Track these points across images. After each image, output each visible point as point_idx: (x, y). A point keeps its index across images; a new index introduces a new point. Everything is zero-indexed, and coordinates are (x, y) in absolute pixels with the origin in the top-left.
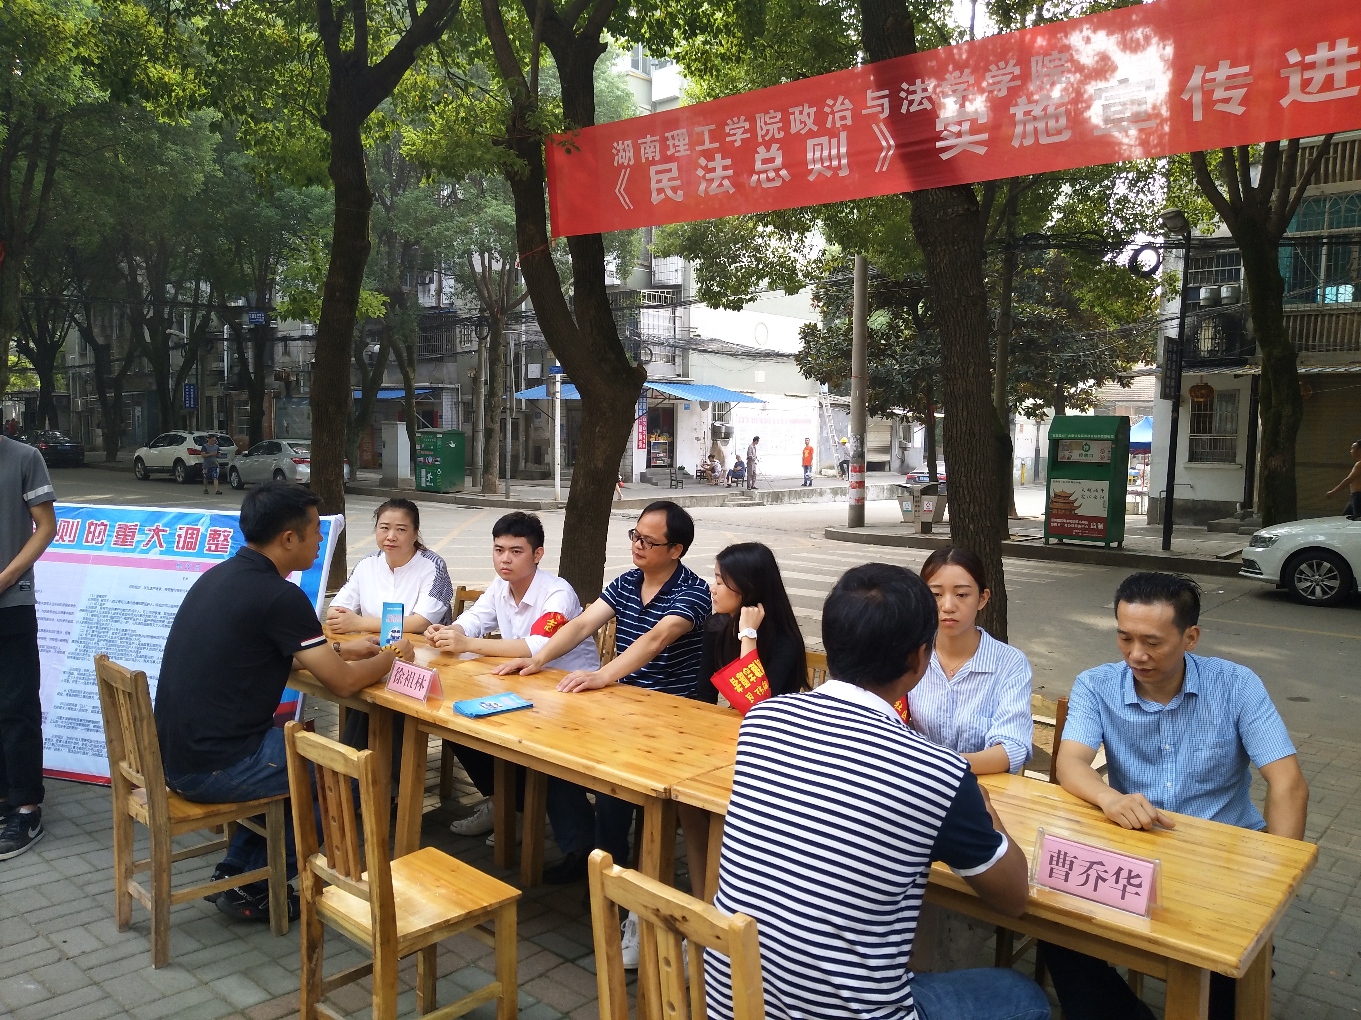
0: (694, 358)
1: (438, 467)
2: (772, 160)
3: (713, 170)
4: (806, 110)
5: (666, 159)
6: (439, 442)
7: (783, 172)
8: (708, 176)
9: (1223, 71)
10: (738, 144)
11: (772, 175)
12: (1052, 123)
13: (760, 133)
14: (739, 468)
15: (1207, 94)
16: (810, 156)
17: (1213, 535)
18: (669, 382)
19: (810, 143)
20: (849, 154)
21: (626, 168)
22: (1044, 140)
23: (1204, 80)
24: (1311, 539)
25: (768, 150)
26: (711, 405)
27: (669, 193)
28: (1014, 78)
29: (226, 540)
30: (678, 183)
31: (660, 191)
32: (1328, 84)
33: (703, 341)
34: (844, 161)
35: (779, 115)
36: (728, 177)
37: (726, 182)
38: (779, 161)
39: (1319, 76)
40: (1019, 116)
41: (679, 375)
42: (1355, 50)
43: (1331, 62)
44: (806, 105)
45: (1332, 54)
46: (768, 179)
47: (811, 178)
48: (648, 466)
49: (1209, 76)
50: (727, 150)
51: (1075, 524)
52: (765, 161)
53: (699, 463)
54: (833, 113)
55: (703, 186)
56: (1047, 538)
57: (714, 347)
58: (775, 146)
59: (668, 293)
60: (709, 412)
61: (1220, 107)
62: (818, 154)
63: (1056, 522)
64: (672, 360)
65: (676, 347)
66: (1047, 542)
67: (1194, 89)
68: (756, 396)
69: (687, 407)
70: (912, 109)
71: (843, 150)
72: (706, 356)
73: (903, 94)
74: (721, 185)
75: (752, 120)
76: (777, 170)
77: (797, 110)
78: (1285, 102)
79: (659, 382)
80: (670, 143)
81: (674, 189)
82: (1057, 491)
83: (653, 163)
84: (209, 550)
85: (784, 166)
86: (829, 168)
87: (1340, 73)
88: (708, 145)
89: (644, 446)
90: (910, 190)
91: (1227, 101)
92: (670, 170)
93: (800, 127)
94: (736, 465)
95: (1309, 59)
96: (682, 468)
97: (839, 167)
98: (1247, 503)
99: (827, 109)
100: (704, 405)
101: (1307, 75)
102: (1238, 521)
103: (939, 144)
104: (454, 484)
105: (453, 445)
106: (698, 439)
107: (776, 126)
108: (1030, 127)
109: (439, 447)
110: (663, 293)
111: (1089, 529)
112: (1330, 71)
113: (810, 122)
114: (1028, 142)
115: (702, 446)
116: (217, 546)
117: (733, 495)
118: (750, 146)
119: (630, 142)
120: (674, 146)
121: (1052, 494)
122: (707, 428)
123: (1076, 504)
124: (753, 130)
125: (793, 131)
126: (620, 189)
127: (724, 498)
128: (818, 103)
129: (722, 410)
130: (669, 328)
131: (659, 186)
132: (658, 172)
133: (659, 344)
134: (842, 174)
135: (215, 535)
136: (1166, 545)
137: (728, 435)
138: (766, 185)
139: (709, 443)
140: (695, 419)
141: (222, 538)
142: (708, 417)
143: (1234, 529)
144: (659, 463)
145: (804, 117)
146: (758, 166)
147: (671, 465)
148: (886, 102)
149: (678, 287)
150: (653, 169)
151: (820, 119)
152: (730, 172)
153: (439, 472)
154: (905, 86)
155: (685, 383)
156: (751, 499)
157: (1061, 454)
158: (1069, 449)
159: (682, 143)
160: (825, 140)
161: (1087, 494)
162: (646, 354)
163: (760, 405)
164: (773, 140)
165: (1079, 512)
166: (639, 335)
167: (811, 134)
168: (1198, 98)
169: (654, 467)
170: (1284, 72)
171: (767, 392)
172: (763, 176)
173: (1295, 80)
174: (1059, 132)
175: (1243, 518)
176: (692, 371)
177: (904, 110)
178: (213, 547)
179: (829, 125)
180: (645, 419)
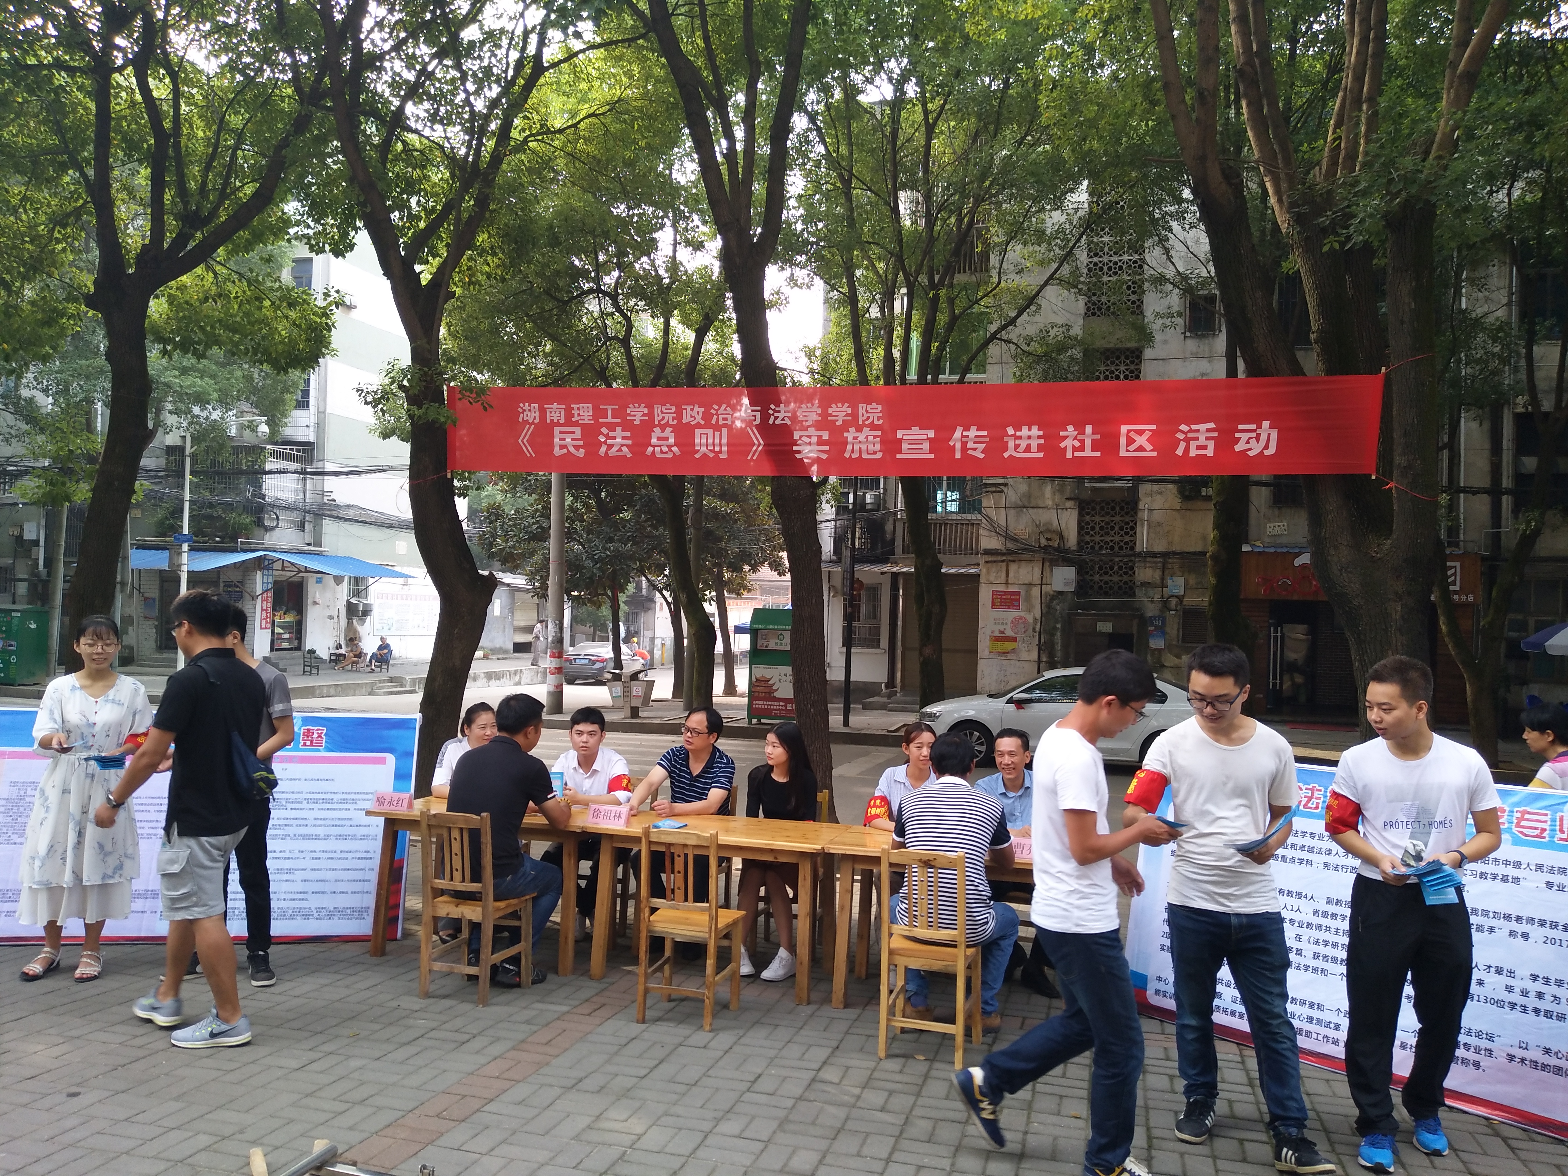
0: (329, 527)
1: (11, 653)
2: (667, 439)
3: (614, 438)
4: (696, 408)
5: (569, 422)
6: (15, 622)
7: (675, 449)
8: (609, 442)
9: (973, 432)
10: (637, 423)
11: (665, 449)
12: (871, 447)
13: (656, 419)
14: (386, 651)
15: (964, 445)
16: (697, 441)
17: (868, 712)
18: (300, 552)
19: (698, 432)
20: (728, 445)
21: (530, 424)
22: (865, 456)
23: (962, 436)
24: (963, 714)
25: (663, 431)
26: (346, 579)
27: (572, 449)
28: (847, 415)
29: (320, 736)
30: (581, 443)
31: (562, 447)
32: (1028, 449)
33: (339, 507)
34: (725, 449)
35: (674, 409)
36: (627, 446)
37: (625, 449)
38: (672, 441)
39: (1023, 444)
40: (850, 439)
41: (308, 544)
42: (1041, 433)
43: (1029, 437)
44: (696, 406)
45: (1030, 433)
46: (662, 452)
47: (697, 456)
48: (272, 650)
49: (965, 433)
50: (627, 425)
51: (774, 705)
52: (659, 439)
53: (331, 644)
54: (717, 414)
55: (603, 449)
56: (750, 718)
57: (351, 513)
58: (669, 430)
59: (298, 450)
60: (344, 586)
61: (970, 452)
62: (704, 441)
63: (757, 704)
64: (301, 526)
65: (306, 512)
66: (750, 722)
67: (956, 440)
68: (397, 569)
69: (319, 581)
70: (777, 422)
71: (724, 441)
72: (344, 525)
73: (771, 412)
74: (620, 450)
75: (651, 408)
76: (669, 447)
77: (689, 408)
78: (1006, 455)
79: (289, 552)
80: (576, 412)
81: (577, 448)
82: (758, 676)
83: (558, 424)
84: (305, 745)
85: (676, 444)
86: (713, 451)
87: (1034, 444)
88: (610, 419)
89: (269, 625)
90: (769, 474)
91: (975, 449)
92: (574, 433)
93: (689, 419)
94: (380, 648)
95: (1018, 434)
96: (312, 652)
97: (720, 452)
98: (891, 684)
99: (713, 411)
100: (338, 580)
101: (1018, 442)
102: (885, 700)
103: (795, 448)
104: (34, 674)
105: (33, 626)
106: (331, 617)
107: (671, 416)
108: (856, 447)
109: (14, 628)
110: (292, 450)
111: (786, 710)
112: (1029, 442)
113: (699, 418)
114: (854, 456)
115: (336, 626)
116: (312, 742)
117: (380, 681)
118: (648, 426)
119: (536, 405)
120: (579, 415)
121: (754, 679)
122: (341, 605)
123: (774, 688)
124: (651, 414)
125: (684, 421)
126: (524, 439)
127: (373, 685)
128: (707, 406)
129: (358, 585)
130: (296, 491)
131: (562, 443)
132: (561, 432)
133: (287, 508)
134: (721, 456)
135: (308, 733)
136: (846, 723)
137: (366, 612)
138: (659, 456)
139: (344, 621)
140: (328, 595)
141: (316, 735)
142: (343, 592)
143: (883, 707)
144: (285, 645)
145: (694, 414)
146: (654, 441)
147: (299, 648)
148: (758, 414)
149: (310, 444)
150: (557, 430)
151: (707, 416)
152: (629, 442)
153: (13, 659)
154: (772, 406)
155: (319, 554)
156: (401, 686)
157: (760, 643)
158: (766, 638)
159: (586, 414)
160: (710, 432)
161: (784, 678)
162: (271, 519)
163: (401, 580)
164: (667, 425)
165: (777, 695)
166: (263, 497)
167: (698, 426)
168: (958, 446)
169: (277, 650)
170: (1005, 439)
171: (409, 566)
172: (657, 449)
173: (1011, 444)
174: (875, 453)
175: (889, 697)
176: (326, 540)
177: (771, 422)
178: (308, 743)
179: (714, 422)
180: (269, 594)
